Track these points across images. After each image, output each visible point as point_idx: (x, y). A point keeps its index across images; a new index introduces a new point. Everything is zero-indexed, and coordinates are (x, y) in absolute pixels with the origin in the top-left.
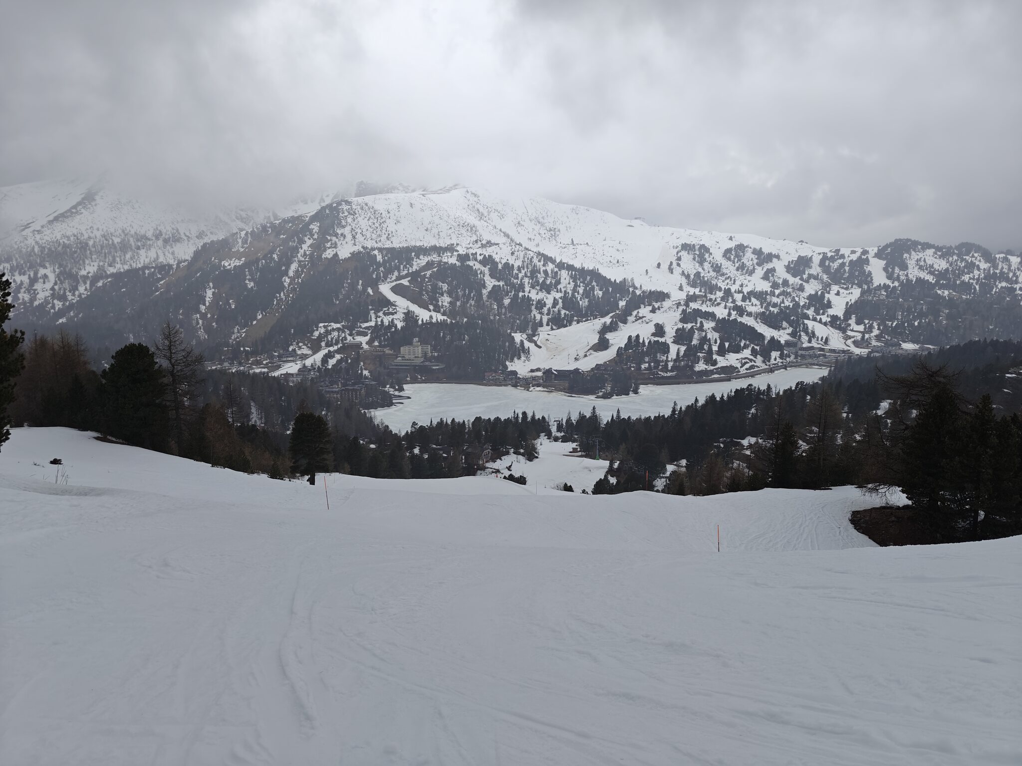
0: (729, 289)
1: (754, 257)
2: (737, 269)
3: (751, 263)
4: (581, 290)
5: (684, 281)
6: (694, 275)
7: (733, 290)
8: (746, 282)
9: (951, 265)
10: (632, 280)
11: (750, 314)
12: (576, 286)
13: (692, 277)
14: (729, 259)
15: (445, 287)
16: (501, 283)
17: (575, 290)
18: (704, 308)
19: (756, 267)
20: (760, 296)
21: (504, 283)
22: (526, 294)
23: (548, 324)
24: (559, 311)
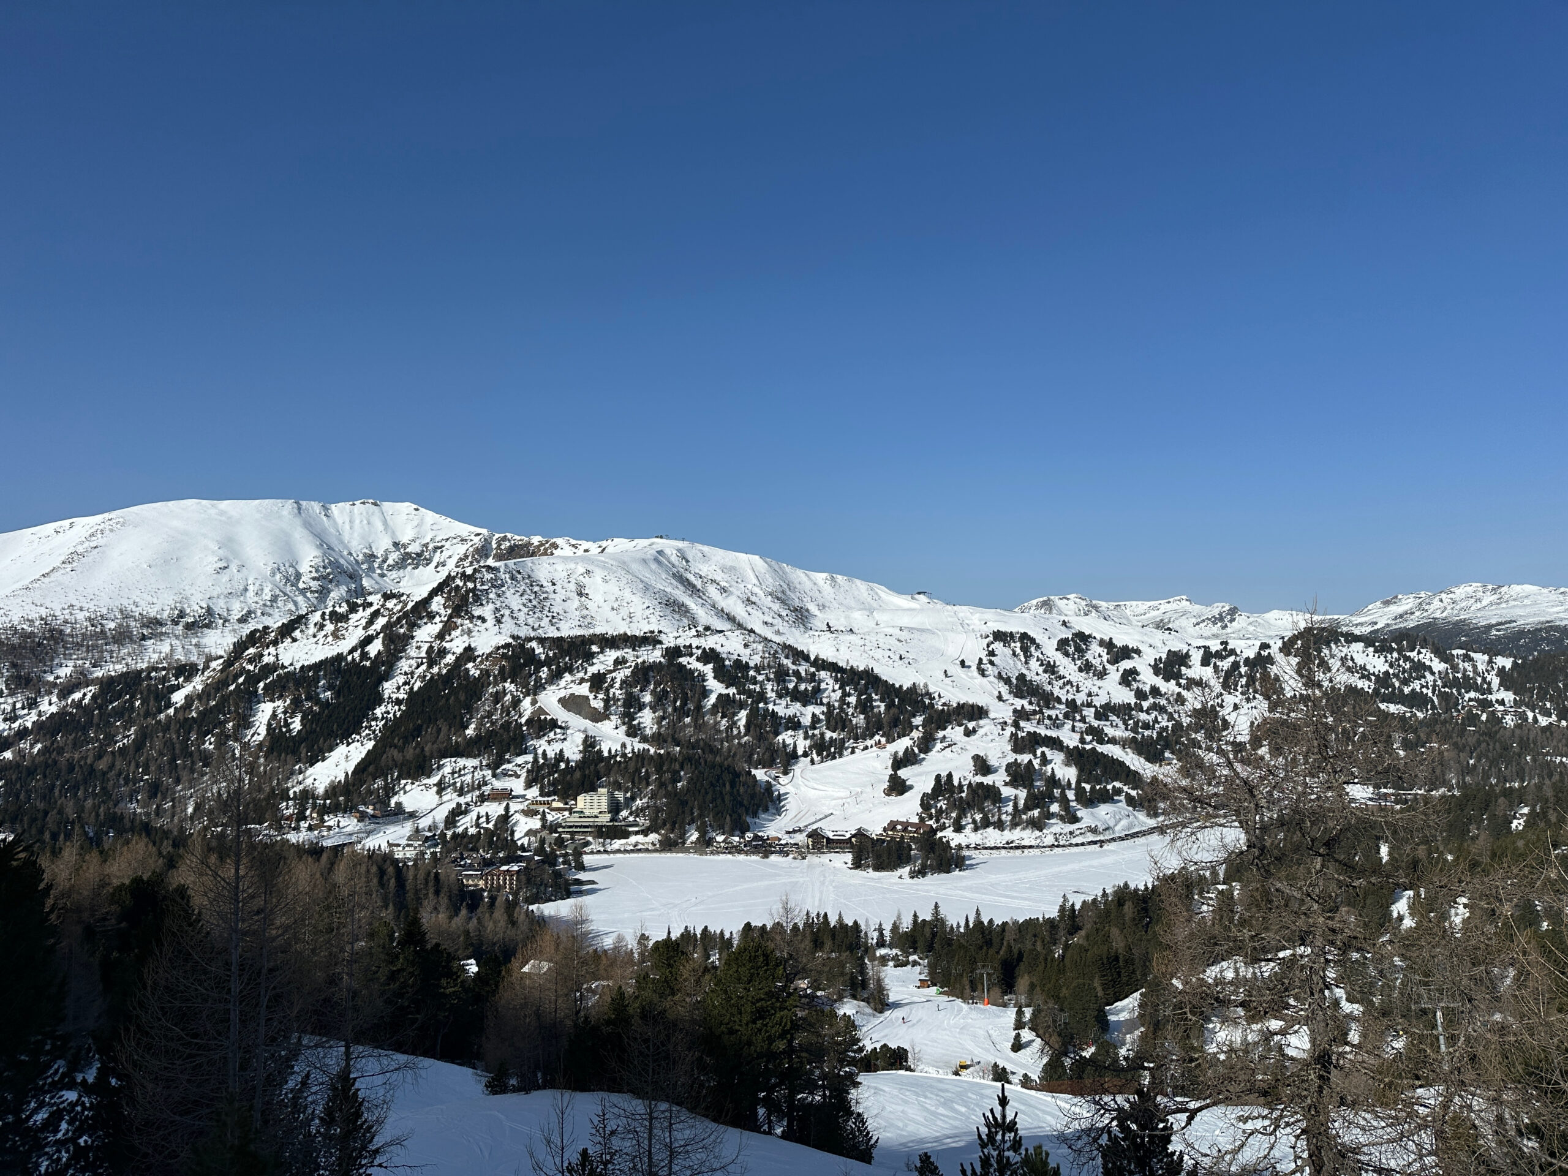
0: (1074, 700)
1: (1104, 652)
2: (1080, 670)
3: (1099, 660)
5: (1004, 689)
6: (1017, 678)
7: (1079, 703)
8: (1095, 690)
10: (926, 685)
11: (1113, 741)
12: (846, 694)
14: (1067, 654)
15: (647, 698)
16: (732, 691)
17: (842, 700)
19: (1108, 666)
20: (1124, 711)
21: (735, 691)
22: (771, 707)
23: (805, 754)
24: (822, 734)
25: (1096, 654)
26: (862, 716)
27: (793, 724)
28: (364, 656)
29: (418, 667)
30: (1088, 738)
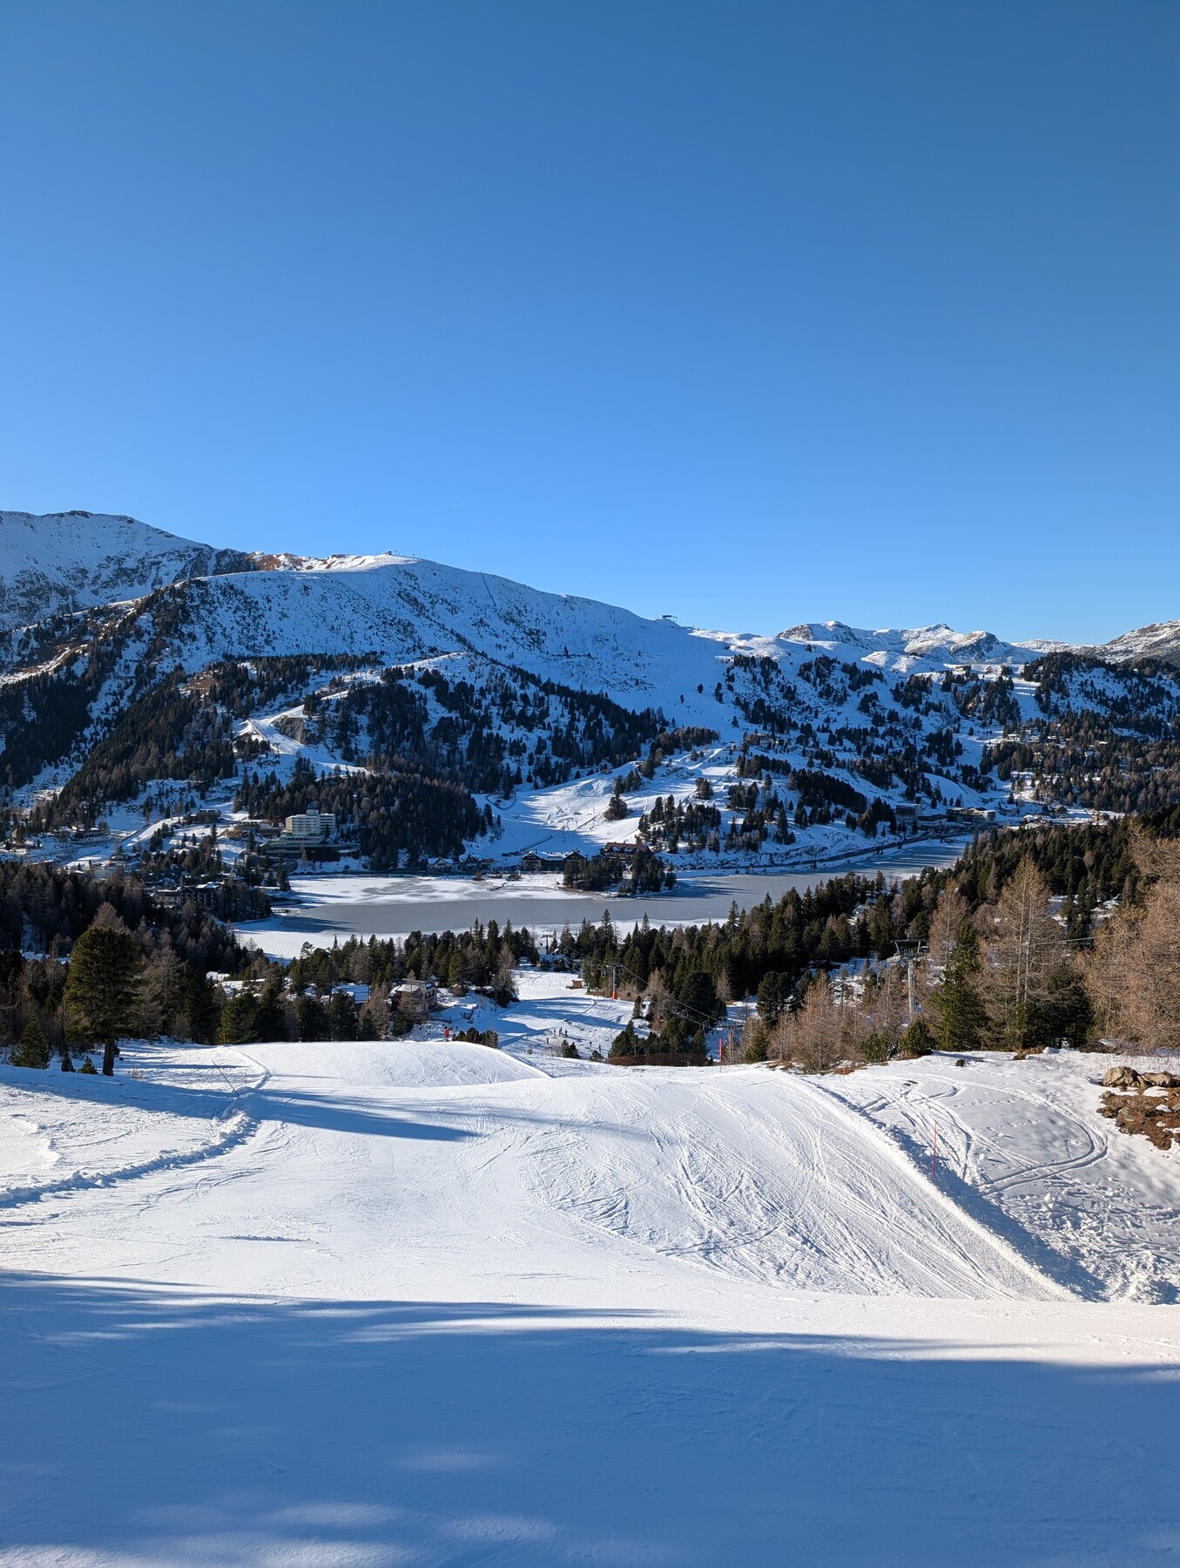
0: (809, 726)
1: (845, 677)
2: (821, 695)
3: (840, 686)
4: (581, 726)
5: (740, 713)
6: (756, 704)
7: (814, 728)
8: (834, 715)
9: (1130, 692)
10: (660, 710)
11: (842, 765)
12: (573, 719)
13: (751, 707)
14: (808, 679)
15: (363, 720)
16: (454, 715)
17: (571, 726)
18: (771, 755)
19: (850, 692)
20: (856, 736)
21: (458, 715)
22: (494, 732)
23: (529, 779)
24: (547, 759)
25: (837, 679)
26: (590, 742)
27: (517, 748)
28: (71, 674)
29: (126, 688)
30: (817, 762)
